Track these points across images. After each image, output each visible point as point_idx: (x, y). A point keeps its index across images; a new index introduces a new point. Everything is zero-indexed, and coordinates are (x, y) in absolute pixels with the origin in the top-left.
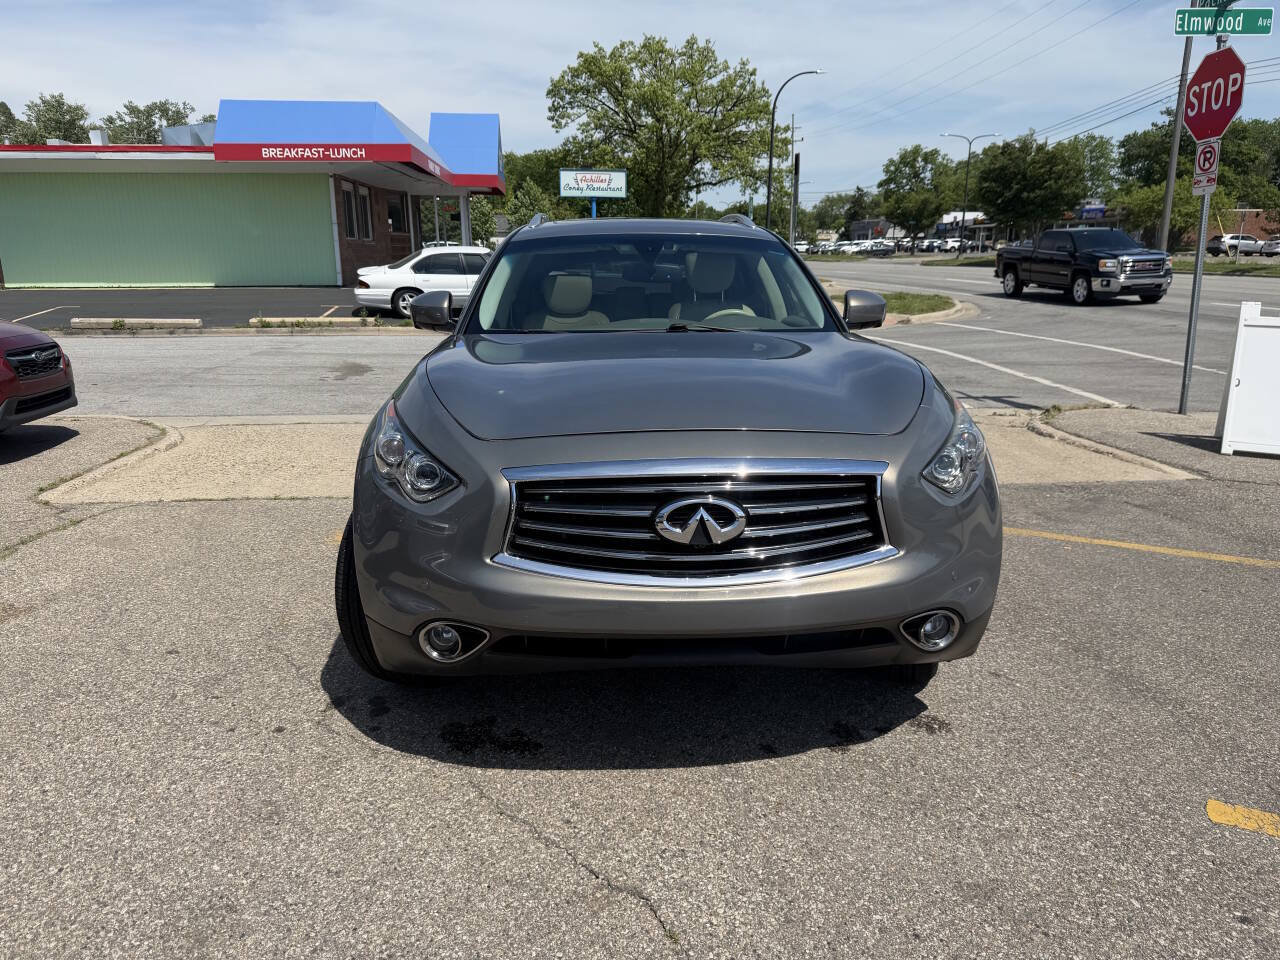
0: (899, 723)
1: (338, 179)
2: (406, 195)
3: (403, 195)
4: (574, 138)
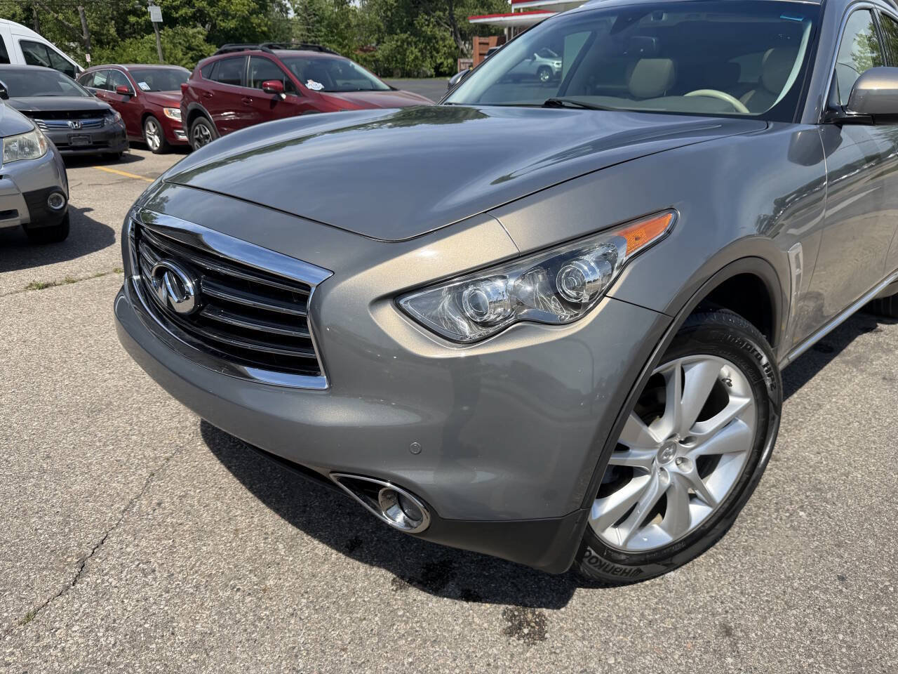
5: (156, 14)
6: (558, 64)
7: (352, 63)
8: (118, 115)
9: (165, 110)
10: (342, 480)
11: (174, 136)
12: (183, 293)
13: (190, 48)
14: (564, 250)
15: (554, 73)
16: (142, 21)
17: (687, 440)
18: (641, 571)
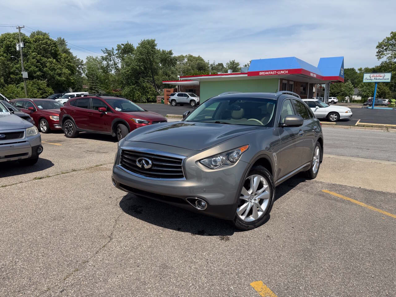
0: (216, 235)
1: (282, 80)
2: (308, 84)
3: (307, 83)
4: (386, 62)
5: (25, 75)
6: (197, 99)
7: (130, 101)
8: (32, 118)
9: (50, 117)
11: (54, 127)
13: (40, 89)
14: (230, 151)
15: (196, 103)
16: (18, 77)
17: (256, 195)
18: (248, 226)
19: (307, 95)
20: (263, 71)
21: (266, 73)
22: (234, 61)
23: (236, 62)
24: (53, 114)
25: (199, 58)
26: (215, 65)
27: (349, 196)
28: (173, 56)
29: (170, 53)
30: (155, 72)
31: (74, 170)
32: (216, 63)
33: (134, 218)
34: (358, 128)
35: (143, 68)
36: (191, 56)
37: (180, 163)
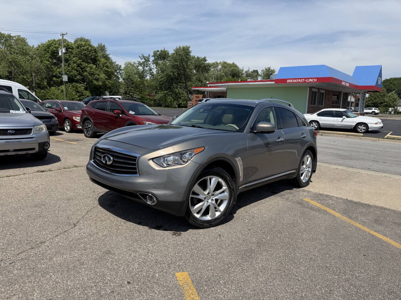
0: (170, 230)
1: (311, 88)
2: (341, 93)
5: (65, 78)
7: (146, 105)
8: (56, 118)
9: (73, 117)
10: (141, 194)
11: (76, 127)
12: (110, 159)
13: (78, 92)
14: (183, 152)
16: (59, 80)
17: (213, 195)
18: (204, 225)
19: (340, 104)
20: (291, 79)
21: (294, 81)
22: (270, 67)
23: (272, 69)
24: (76, 115)
25: (234, 65)
26: (250, 71)
27: (329, 206)
28: (207, 62)
29: (205, 60)
30: (188, 78)
31: (76, 167)
32: (251, 70)
33: (105, 210)
34: (387, 141)
35: (176, 74)
36: (225, 63)
37: (135, 160)
